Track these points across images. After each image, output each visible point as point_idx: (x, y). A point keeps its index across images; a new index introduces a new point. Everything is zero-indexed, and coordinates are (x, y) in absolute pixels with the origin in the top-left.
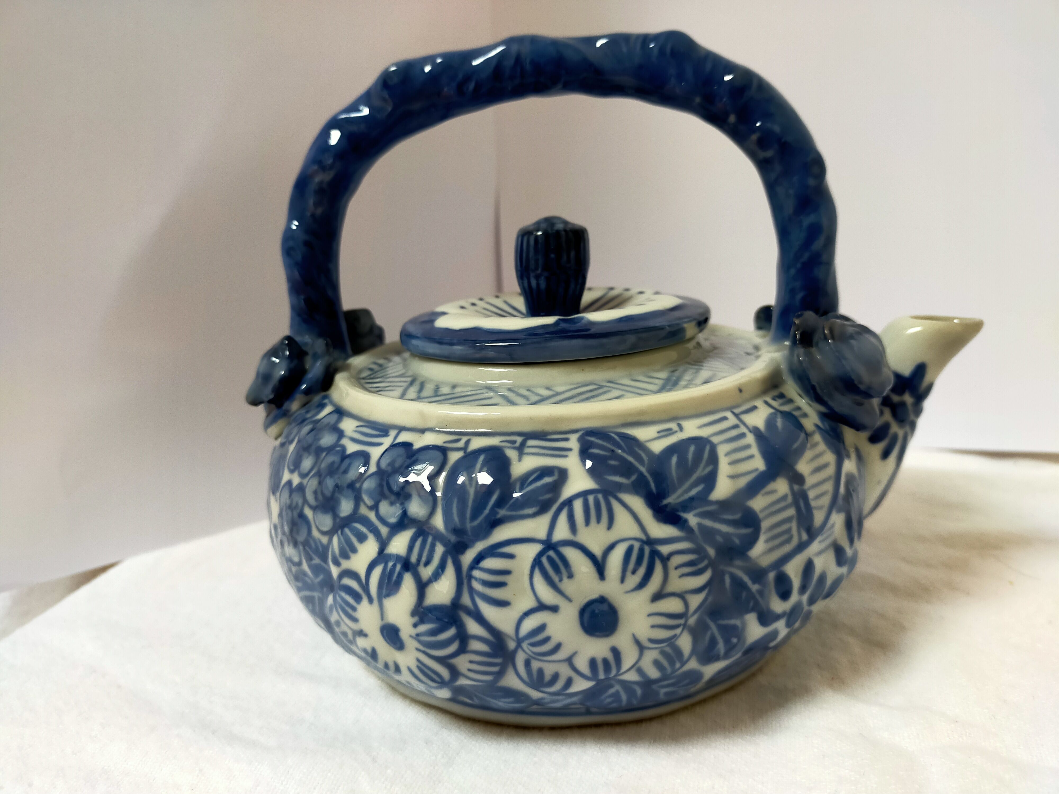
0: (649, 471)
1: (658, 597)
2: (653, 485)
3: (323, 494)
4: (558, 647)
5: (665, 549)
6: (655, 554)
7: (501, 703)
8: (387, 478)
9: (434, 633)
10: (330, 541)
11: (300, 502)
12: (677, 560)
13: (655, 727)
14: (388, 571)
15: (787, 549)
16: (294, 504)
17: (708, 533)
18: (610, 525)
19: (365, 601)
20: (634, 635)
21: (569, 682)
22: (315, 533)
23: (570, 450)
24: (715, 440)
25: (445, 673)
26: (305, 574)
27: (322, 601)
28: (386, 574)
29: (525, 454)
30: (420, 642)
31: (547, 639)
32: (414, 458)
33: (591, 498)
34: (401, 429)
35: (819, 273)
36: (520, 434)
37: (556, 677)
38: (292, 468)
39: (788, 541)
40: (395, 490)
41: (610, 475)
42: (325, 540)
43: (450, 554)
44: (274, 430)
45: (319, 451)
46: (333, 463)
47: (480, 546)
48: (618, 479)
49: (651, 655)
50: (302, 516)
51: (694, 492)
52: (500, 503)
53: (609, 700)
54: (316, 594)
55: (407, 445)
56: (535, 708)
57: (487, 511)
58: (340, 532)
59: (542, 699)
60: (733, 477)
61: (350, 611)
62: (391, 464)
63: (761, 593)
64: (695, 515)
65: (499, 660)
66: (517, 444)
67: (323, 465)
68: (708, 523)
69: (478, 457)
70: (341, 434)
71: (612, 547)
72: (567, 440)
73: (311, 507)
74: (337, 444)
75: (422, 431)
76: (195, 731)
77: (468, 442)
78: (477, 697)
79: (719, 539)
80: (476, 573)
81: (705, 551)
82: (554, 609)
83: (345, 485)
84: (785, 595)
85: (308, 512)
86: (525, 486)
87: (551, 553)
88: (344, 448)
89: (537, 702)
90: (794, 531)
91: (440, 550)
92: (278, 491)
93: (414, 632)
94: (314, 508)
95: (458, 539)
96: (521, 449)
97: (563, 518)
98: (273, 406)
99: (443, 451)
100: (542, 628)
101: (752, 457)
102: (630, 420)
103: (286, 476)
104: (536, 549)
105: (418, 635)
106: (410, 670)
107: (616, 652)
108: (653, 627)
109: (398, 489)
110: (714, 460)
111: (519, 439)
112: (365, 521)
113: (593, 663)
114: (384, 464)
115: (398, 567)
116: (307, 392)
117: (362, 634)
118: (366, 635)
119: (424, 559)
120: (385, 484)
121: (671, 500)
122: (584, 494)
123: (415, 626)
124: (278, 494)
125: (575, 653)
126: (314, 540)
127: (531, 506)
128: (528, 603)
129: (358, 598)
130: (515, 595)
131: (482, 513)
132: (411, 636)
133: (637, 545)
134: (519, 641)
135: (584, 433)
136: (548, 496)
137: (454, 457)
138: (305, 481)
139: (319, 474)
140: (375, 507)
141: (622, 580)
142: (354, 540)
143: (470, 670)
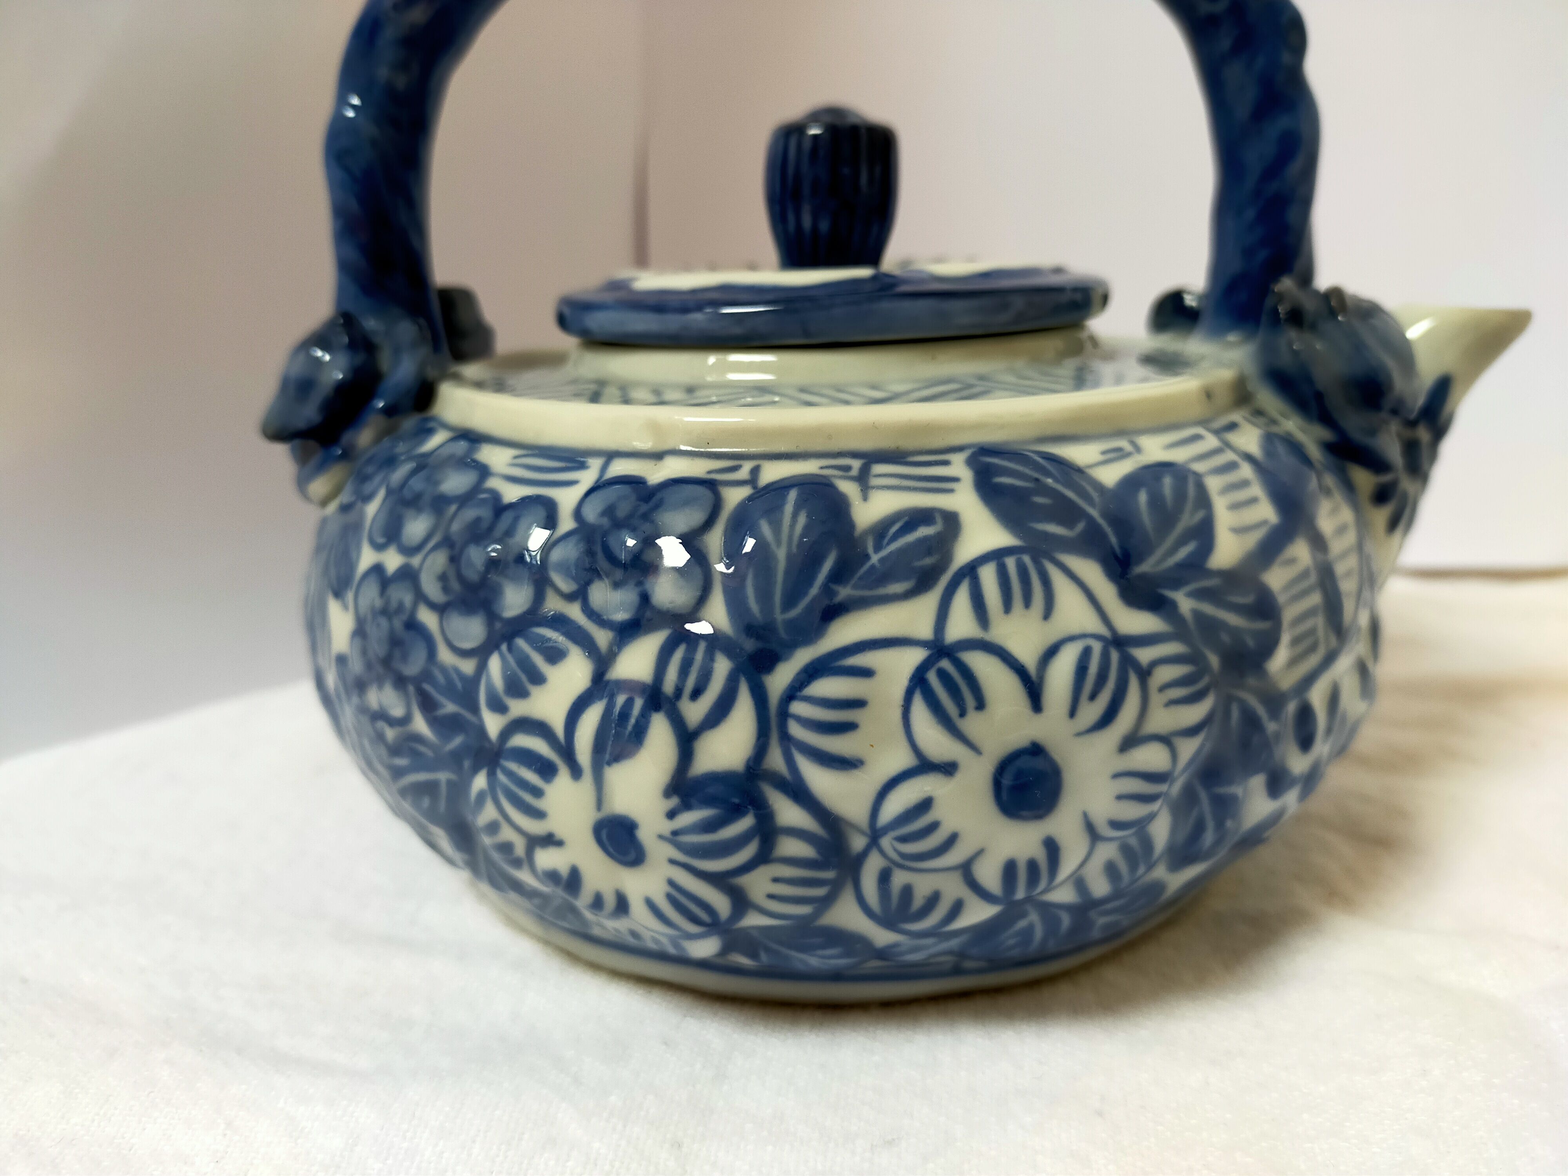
0: (1105, 515)
1: (1129, 743)
2: (1113, 540)
3: (461, 578)
4: (952, 840)
5: (1144, 655)
6: (1128, 662)
7: (814, 961)
8: (603, 538)
9: (709, 826)
10: (482, 667)
11: (408, 599)
12: (1165, 674)
13: (1065, 990)
14: (617, 712)
15: (1313, 660)
16: (394, 604)
17: (1207, 625)
18: (1048, 612)
19: (563, 777)
20: (1085, 815)
21: (957, 908)
22: (445, 656)
23: (956, 480)
24: (1199, 467)
25: (721, 903)
26: (418, 738)
27: (459, 789)
28: (613, 718)
29: (873, 487)
30: (679, 846)
31: (933, 827)
32: (655, 500)
33: (1011, 563)
34: (611, 456)
35: (1292, 215)
36: (855, 455)
37: (933, 900)
38: (381, 540)
39: (1313, 648)
40: (623, 558)
41: (1040, 521)
42: (468, 667)
43: (745, 674)
44: (319, 486)
45: (439, 503)
46: (478, 520)
47: (803, 657)
48: (1053, 528)
49: (1107, 852)
50: (413, 626)
51: (1183, 553)
52: (838, 576)
53: (1011, 942)
54: (443, 776)
55: (634, 482)
56: (874, 965)
57: (814, 591)
58: (504, 647)
59: (896, 945)
60: (1239, 531)
61: (528, 798)
62: (609, 511)
63: (1278, 736)
64: (1191, 595)
65: (830, 875)
66: (854, 472)
67: (456, 527)
68: (1208, 609)
69: (786, 493)
70: (484, 471)
71: (1051, 652)
72: (946, 463)
73: (433, 606)
74: (477, 488)
75: (658, 456)
76: (201, 1051)
77: (755, 471)
78: (768, 950)
79: (1225, 638)
80: (798, 708)
81: (1204, 658)
82: (948, 769)
83: (511, 558)
84: (1306, 742)
85: (428, 618)
86: (886, 541)
87: (945, 664)
88: (496, 496)
89: (882, 954)
90: (1321, 633)
91: (722, 667)
92: (351, 588)
93: (667, 826)
94: (441, 609)
95: (760, 645)
96: (863, 479)
97: (962, 600)
98: (312, 443)
99: (710, 485)
100: (925, 805)
101: (1253, 501)
102: (1049, 431)
103: (367, 558)
104: (914, 657)
105: (675, 833)
106: (650, 904)
107: (1052, 848)
108: (1120, 797)
109: (629, 558)
110: (1204, 501)
111: (856, 464)
112: (559, 622)
113: (1010, 870)
114: (591, 514)
115: (638, 704)
116: (390, 411)
117: (550, 840)
118: (559, 843)
119: (690, 683)
120: (598, 549)
121: (1145, 567)
122: (997, 556)
123: (671, 815)
124: (350, 596)
125: (980, 853)
126: (444, 670)
127: (898, 579)
128: (902, 759)
129: (547, 770)
130: (872, 746)
131: (805, 593)
132: (661, 837)
133: (1097, 647)
134: (875, 835)
135: (975, 451)
136: (928, 561)
137: (734, 497)
138: (416, 561)
139: (447, 542)
140: (580, 595)
141: (1072, 713)
142: (538, 659)
143: (771, 897)
